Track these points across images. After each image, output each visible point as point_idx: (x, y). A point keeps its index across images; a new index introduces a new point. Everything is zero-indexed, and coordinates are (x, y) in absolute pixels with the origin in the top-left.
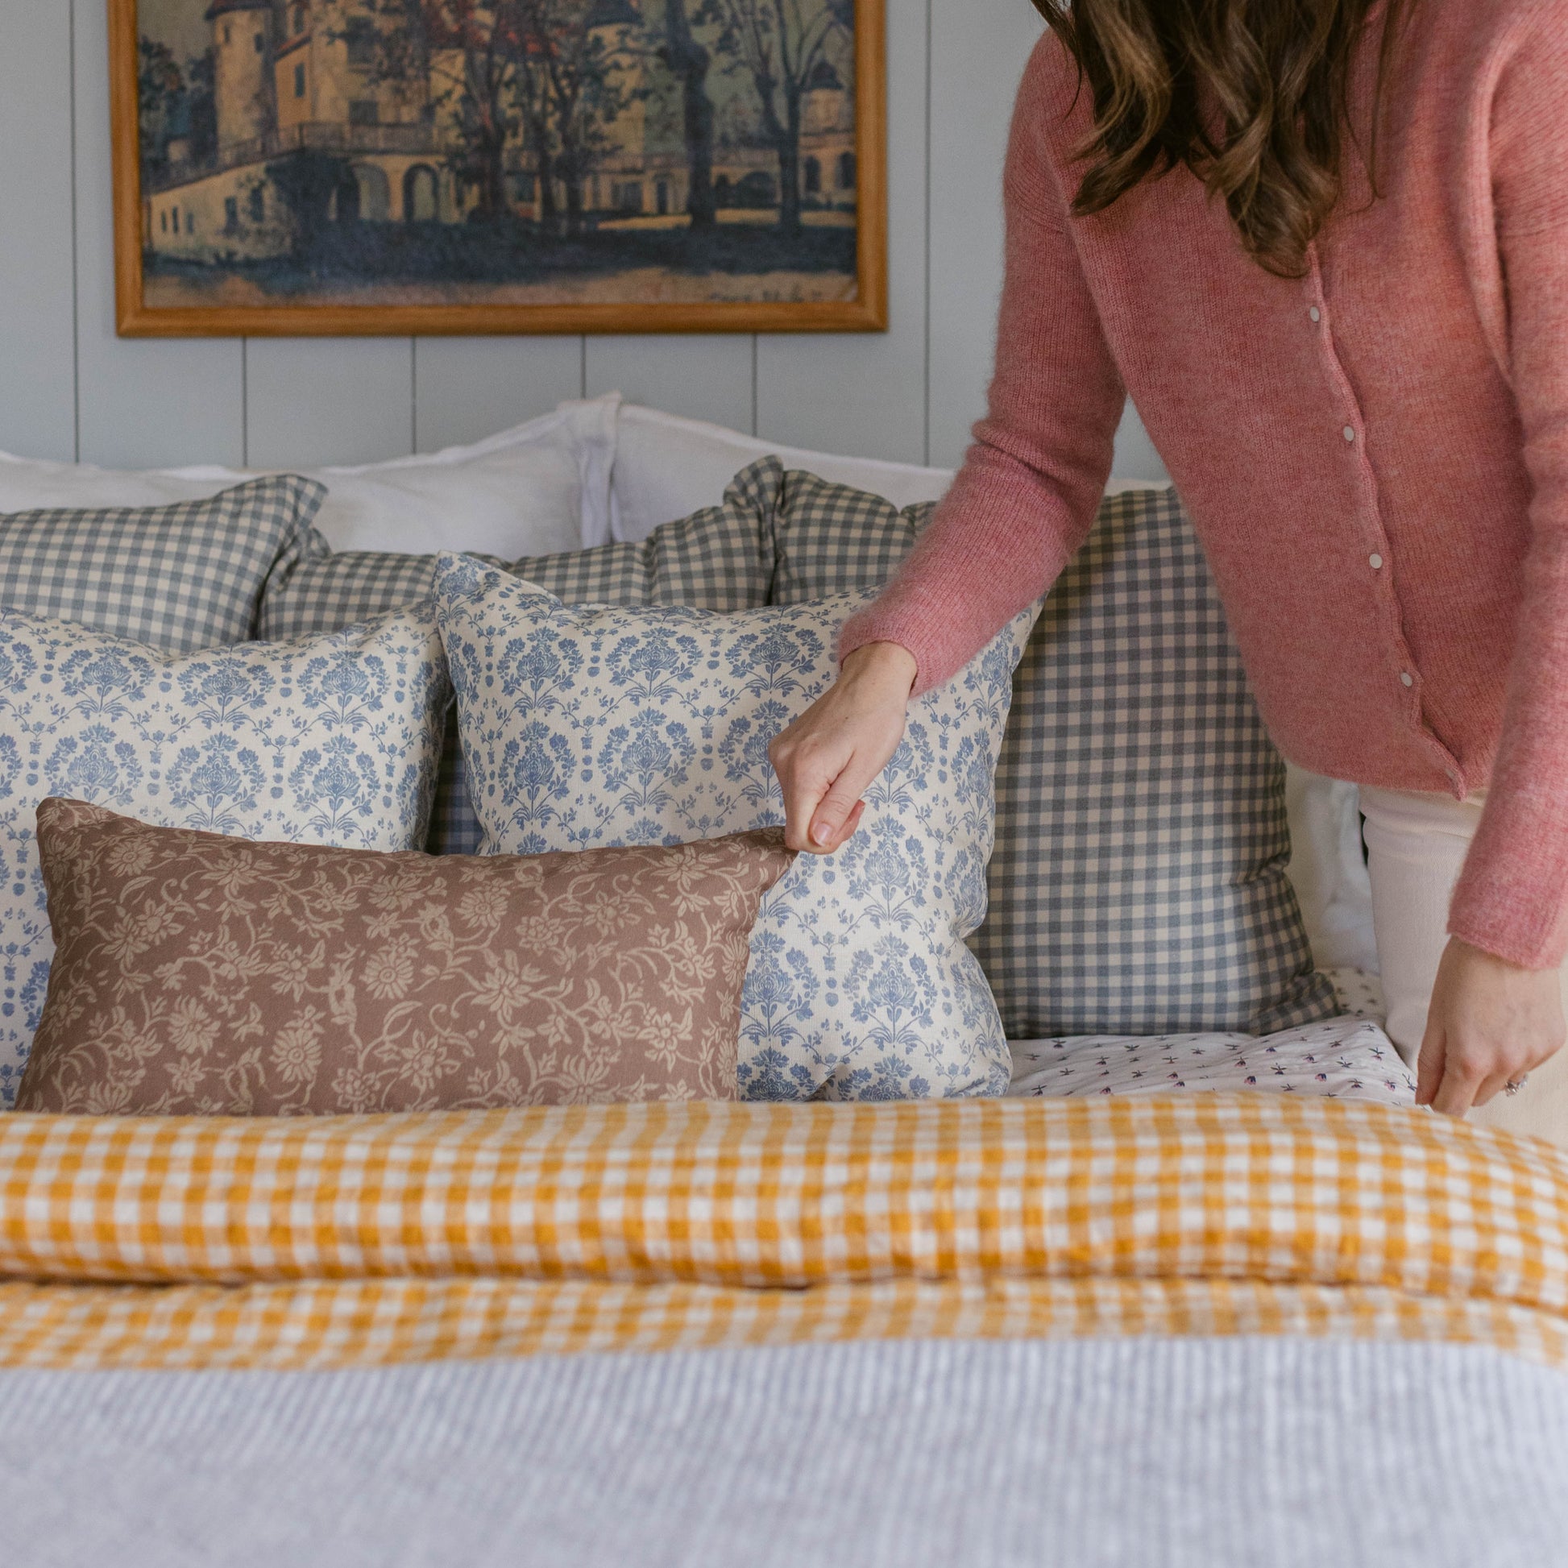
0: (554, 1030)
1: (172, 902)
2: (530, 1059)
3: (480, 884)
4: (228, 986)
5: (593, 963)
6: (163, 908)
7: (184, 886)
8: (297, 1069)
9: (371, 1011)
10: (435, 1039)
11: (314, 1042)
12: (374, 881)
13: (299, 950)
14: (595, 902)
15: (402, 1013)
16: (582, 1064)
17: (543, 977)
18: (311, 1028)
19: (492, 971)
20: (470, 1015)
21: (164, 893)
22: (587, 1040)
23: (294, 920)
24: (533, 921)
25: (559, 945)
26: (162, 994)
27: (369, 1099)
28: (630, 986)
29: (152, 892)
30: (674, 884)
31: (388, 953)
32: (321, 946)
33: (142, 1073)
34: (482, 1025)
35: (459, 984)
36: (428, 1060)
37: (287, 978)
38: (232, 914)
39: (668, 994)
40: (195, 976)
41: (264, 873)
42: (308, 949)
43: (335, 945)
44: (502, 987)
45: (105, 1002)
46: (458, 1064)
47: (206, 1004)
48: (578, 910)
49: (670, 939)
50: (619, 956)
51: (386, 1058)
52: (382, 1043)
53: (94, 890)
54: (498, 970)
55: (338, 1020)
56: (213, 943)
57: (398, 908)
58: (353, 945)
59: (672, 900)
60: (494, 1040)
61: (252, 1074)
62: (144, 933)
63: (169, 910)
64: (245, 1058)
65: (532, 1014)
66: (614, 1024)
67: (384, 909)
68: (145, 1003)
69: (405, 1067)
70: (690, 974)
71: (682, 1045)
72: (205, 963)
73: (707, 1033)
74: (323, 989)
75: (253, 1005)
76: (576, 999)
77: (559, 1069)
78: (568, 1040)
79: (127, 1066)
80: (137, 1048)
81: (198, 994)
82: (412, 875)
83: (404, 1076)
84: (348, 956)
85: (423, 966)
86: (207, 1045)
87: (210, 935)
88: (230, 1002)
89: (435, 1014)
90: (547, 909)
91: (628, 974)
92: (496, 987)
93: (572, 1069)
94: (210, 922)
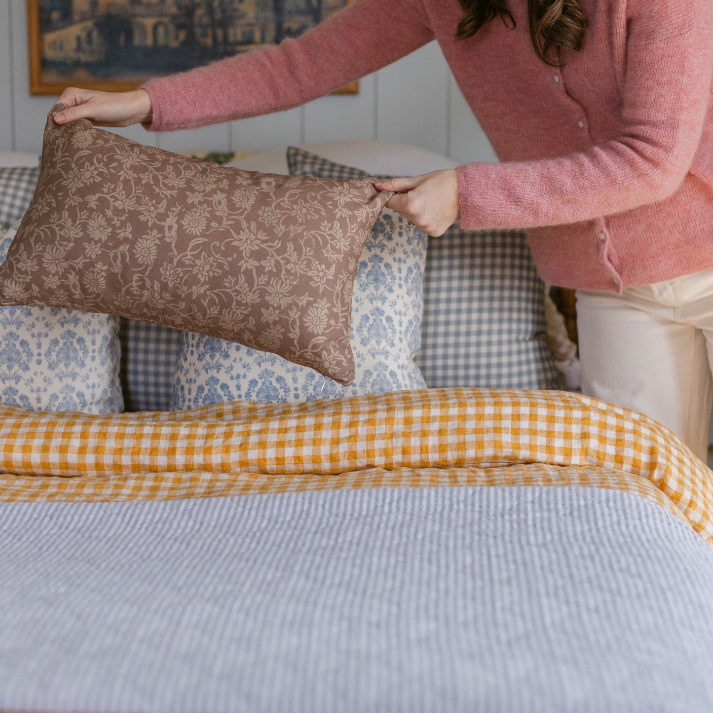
0: (268, 264)
1: (98, 166)
2: (255, 276)
3: (244, 186)
4: (118, 212)
5: (292, 235)
6: (93, 168)
7: (105, 159)
8: (145, 258)
9: (183, 239)
10: (212, 258)
11: (155, 247)
12: (195, 176)
13: (154, 202)
14: (298, 205)
15: (198, 242)
16: (279, 283)
17: (267, 238)
18: (154, 241)
19: (244, 230)
20: (231, 250)
21: (95, 160)
22: (284, 272)
23: (154, 187)
24: (267, 209)
25: (278, 223)
26: (86, 209)
27: (176, 280)
28: (308, 249)
29: (90, 158)
30: (337, 201)
31: (196, 212)
32: (165, 202)
33: (72, 244)
34: (235, 256)
35: (227, 234)
36: (207, 267)
37: (147, 214)
38: (125, 177)
39: (326, 255)
40: (103, 204)
41: (144, 161)
42: (158, 202)
43: (171, 203)
44: (247, 239)
45: (59, 208)
46: (221, 272)
47: (107, 218)
48: (289, 207)
49: (331, 229)
50: (305, 233)
51: (187, 262)
52: (187, 255)
53: (63, 153)
54: (246, 231)
55: (168, 240)
56: (114, 190)
57: (204, 191)
58: (180, 205)
59: (335, 209)
60: (239, 264)
61: (123, 256)
62: (83, 178)
63: (96, 169)
64: (121, 248)
65: (259, 255)
66: (298, 266)
67: (197, 190)
68: (78, 212)
69: (195, 269)
70: (337, 247)
71: (328, 281)
72: (109, 199)
73: (341, 276)
74: (163, 223)
75: (128, 224)
76: (282, 251)
77: (268, 283)
78: (274, 270)
79: (65, 240)
80: (71, 232)
81: (104, 213)
82: (213, 176)
83: (195, 272)
84: (177, 210)
85: (211, 222)
86: (104, 238)
87: (113, 185)
88: (118, 220)
89: (214, 246)
90: (274, 204)
91: (308, 243)
92: (244, 239)
93: (274, 284)
94: (114, 179)
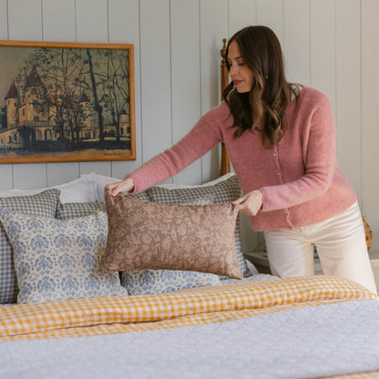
0: (211, 242)
1: (139, 214)
2: (207, 247)
4: (153, 231)
5: (216, 230)
7: (140, 211)
8: (166, 247)
10: (191, 243)
11: (169, 243)
14: (214, 218)
15: (185, 238)
17: (208, 232)
18: (169, 240)
20: (197, 239)
22: (217, 244)
23: (163, 219)
24: (205, 221)
26: (140, 232)
27: (178, 253)
29: (135, 212)
31: (181, 227)
34: (199, 241)
35: (194, 233)
36: (189, 247)
37: (163, 231)
38: (151, 217)
42: (166, 225)
43: (171, 225)
46: (195, 248)
47: (149, 235)
52: (181, 244)
54: (201, 231)
55: (174, 239)
60: (201, 244)
61: (158, 248)
62: (135, 220)
64: (157, 245)
69: (185, 248)
72: (148, 227)
74: (170, 233)
75: (158, 235)
77: (212, 249)
78: (213, 244)
79: (134, 245)
80: (136, 242)
81: (147, 233)
84: (174, 227)
86: (149, 242)
87: (148, 221)
88: (154, 234)
89: (191, 239)
90: (207, 219)
92: (201, 234)
